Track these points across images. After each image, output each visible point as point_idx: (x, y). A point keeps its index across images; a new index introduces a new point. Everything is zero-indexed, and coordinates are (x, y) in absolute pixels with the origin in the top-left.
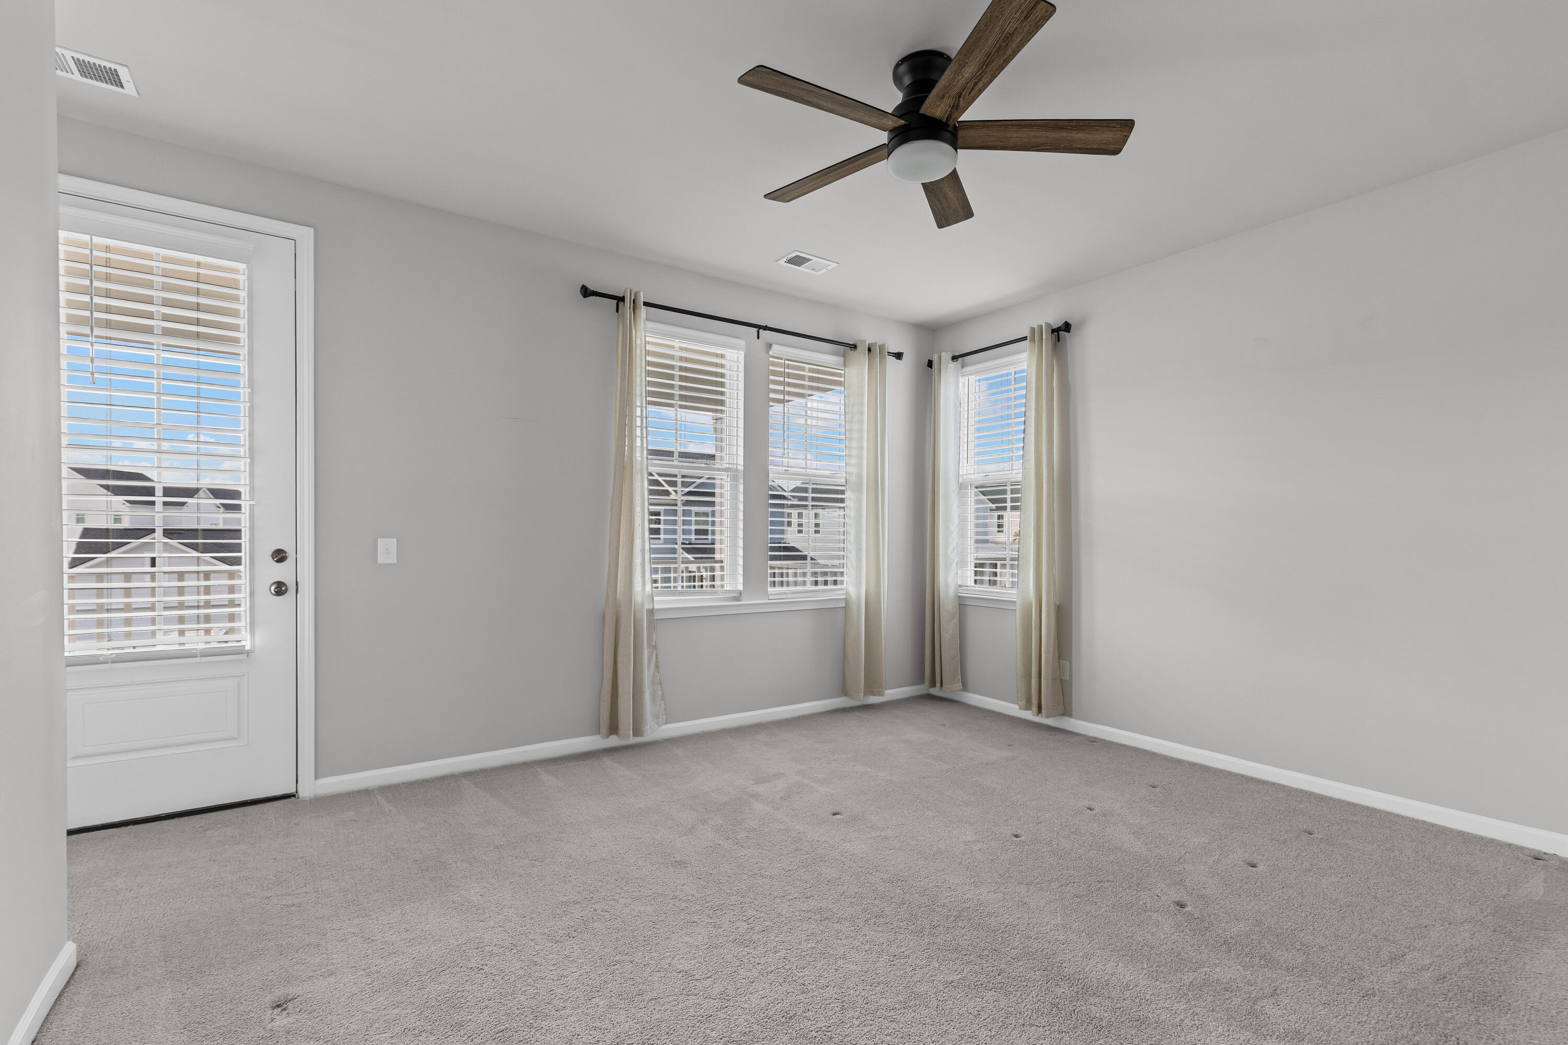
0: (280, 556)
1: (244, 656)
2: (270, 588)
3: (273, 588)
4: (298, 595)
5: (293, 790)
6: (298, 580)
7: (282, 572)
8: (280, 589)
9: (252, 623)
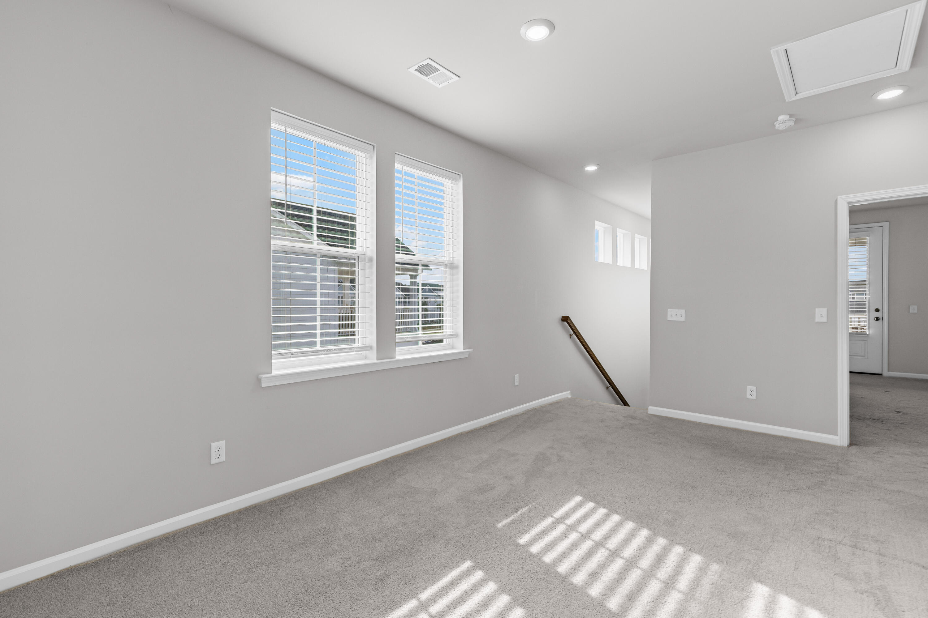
0: (877, 310)
1: (867, 335)
2: (874, 319)
3: (875, 319)
4: (883, 321)
5: (881, 373)
6: (883, 317)
7: (878, 314)
8: (877, 319)
9: (869, 327)
